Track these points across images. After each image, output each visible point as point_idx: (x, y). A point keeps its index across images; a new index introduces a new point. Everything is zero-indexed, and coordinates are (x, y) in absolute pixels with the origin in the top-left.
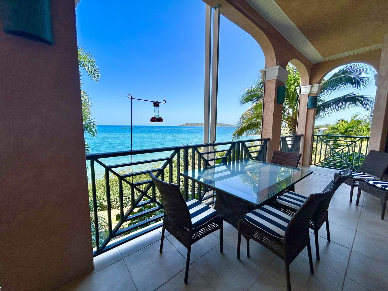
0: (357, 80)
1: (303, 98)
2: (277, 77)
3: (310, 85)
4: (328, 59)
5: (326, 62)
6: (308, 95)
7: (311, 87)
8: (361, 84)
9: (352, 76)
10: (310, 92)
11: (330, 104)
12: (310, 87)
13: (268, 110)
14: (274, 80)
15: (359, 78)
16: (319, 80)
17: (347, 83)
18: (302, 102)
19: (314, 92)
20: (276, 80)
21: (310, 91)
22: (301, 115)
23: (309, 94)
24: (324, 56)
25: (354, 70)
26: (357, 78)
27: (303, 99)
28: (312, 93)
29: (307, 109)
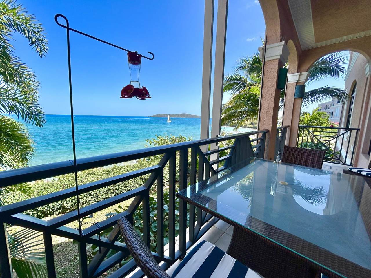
0: (336, 69)
1: (289, 86)
2: (281, 56)
3: (299, 73)
4: (319, 44)
6: (295, 83)
7: (300, 75)
8: (340, 74)
9: (330, 66)
10: (298, 81)
12: (298, 76)
13: (267, 97)
14: (276, 59)
15: (337, 68)
16: (307, 67)
17: (326, 72)
18: (289, 92)
19: (302, 81)
20: (279, 59)
21: (298, 79)
22: (287, 105)
23: (297, 83)
24: (317, 41)
25: (333, 60)
26: (335, 68)
27: (290, 88)
28: (300, 81)
29: (295, 98)
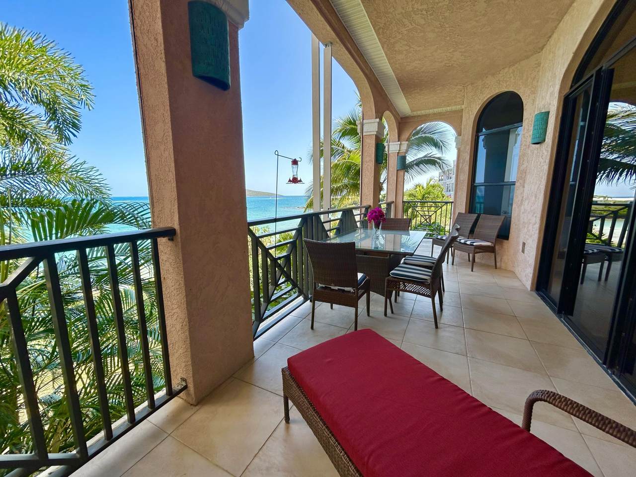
1: (392, 157)
2: (377, 132)
3: (399, 143)
4: (415, 113)
5: (413, 117)
6: (397, 153)
10: (399, 151)
11: (413, 166)
12: (399, 145)
13: (367, 172)
14: (373, 135)
16: (407, 137)
18: (392, 162)
19: (403, 151)
20: (376, 135)
21: (399, 149)
22: (391, 178)
24: (412, 111)
28: (401, 152)
29: (397, 170)
